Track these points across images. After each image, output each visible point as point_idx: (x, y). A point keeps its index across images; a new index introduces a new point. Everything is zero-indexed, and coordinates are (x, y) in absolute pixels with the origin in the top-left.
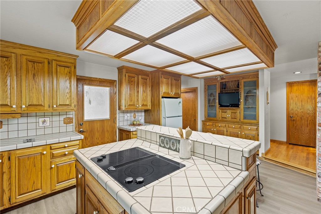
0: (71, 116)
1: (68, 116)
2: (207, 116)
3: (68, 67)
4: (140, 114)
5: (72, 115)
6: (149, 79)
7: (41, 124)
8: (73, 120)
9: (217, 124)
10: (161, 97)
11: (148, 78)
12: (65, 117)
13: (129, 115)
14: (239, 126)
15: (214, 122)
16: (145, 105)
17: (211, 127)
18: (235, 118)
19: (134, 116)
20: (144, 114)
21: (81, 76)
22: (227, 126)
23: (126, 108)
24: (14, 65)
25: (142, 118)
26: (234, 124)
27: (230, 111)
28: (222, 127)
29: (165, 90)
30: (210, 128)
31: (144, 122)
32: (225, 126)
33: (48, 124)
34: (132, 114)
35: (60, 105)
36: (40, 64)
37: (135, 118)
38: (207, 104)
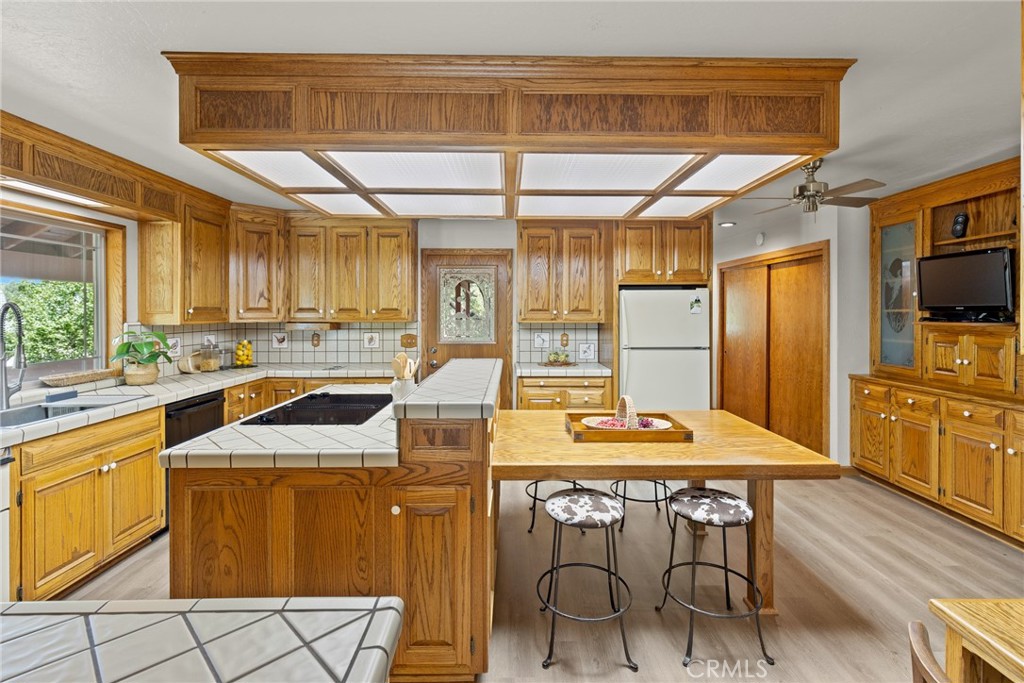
0: (414, 332)
1: (408, 332)
2: (878, 360)
3: (396, 236)
4: (581, 336)
5: (417, 329)
6: (600, 234)
7: (366, 345)
8: (416, 340)
9: (902, 394)
10: (616, 288)
11: (595, 232)
12: (403, 333)
13: (546, 336)
14: (996, 412)
15: (893, 386)
16: (581, 310)
17: (882, 405)
18: (992, 376)
19: (562, 340)
20: (596, 338)
21: (432, 250)
22: (943, 408)
23: (523, 316)
24: (322, 246)
25: (589, 348)
26: (969, 401)
27: (973, 338)
28: (920, 409)
29: (631, 264)
30: (878, 408)
31: (596, 360)
32: (936, 406)
33: (376, 344)
34: (558, 336)
35: (383, 309)
36: (354, 239)
37: (567, 345)
38: (879, 306)
